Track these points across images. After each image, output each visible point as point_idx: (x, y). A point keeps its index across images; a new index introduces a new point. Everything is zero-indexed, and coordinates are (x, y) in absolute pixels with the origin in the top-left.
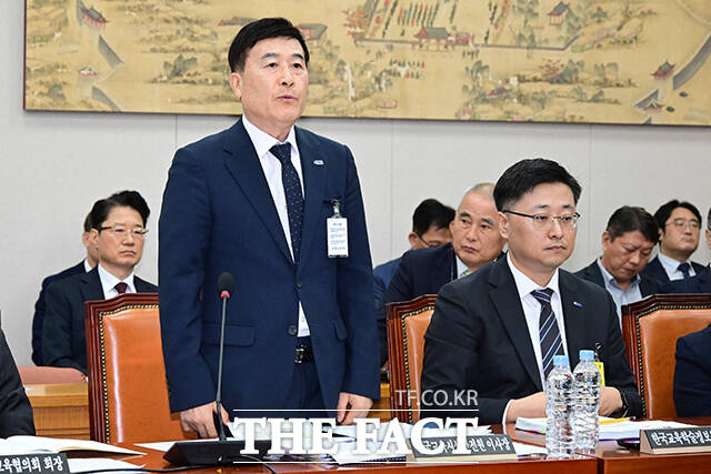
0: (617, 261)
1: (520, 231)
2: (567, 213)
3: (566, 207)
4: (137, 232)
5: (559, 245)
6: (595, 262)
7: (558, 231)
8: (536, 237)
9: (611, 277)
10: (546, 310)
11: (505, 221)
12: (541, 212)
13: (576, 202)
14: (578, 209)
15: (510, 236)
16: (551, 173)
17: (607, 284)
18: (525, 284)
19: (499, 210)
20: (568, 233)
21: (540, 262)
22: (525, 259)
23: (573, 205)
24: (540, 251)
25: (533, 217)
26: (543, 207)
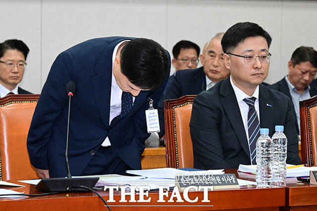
0: (296, 78)
1: (237, 65)
2: (264, 53)
3: (263, 50)
4: (20, 65)
5: (259, 72)
6: (284, 79)
7: (259, 64)
8: (246, 68)
9: (293, 87)
10: (252, 109)
11: (228, 59)
12: (249, 54)
13: (269, 46)
14: (270, 51)
15: (231, 67)
16: (254, 30)
17: (291, 91)
18: (240, 95)
19: (225, 53)
20: (264, 65)
21: (248, 82)
22: (240, 80)
23: (267, 49)
24: (248, 76)
25: (244, 57)
26: (250, 51)
